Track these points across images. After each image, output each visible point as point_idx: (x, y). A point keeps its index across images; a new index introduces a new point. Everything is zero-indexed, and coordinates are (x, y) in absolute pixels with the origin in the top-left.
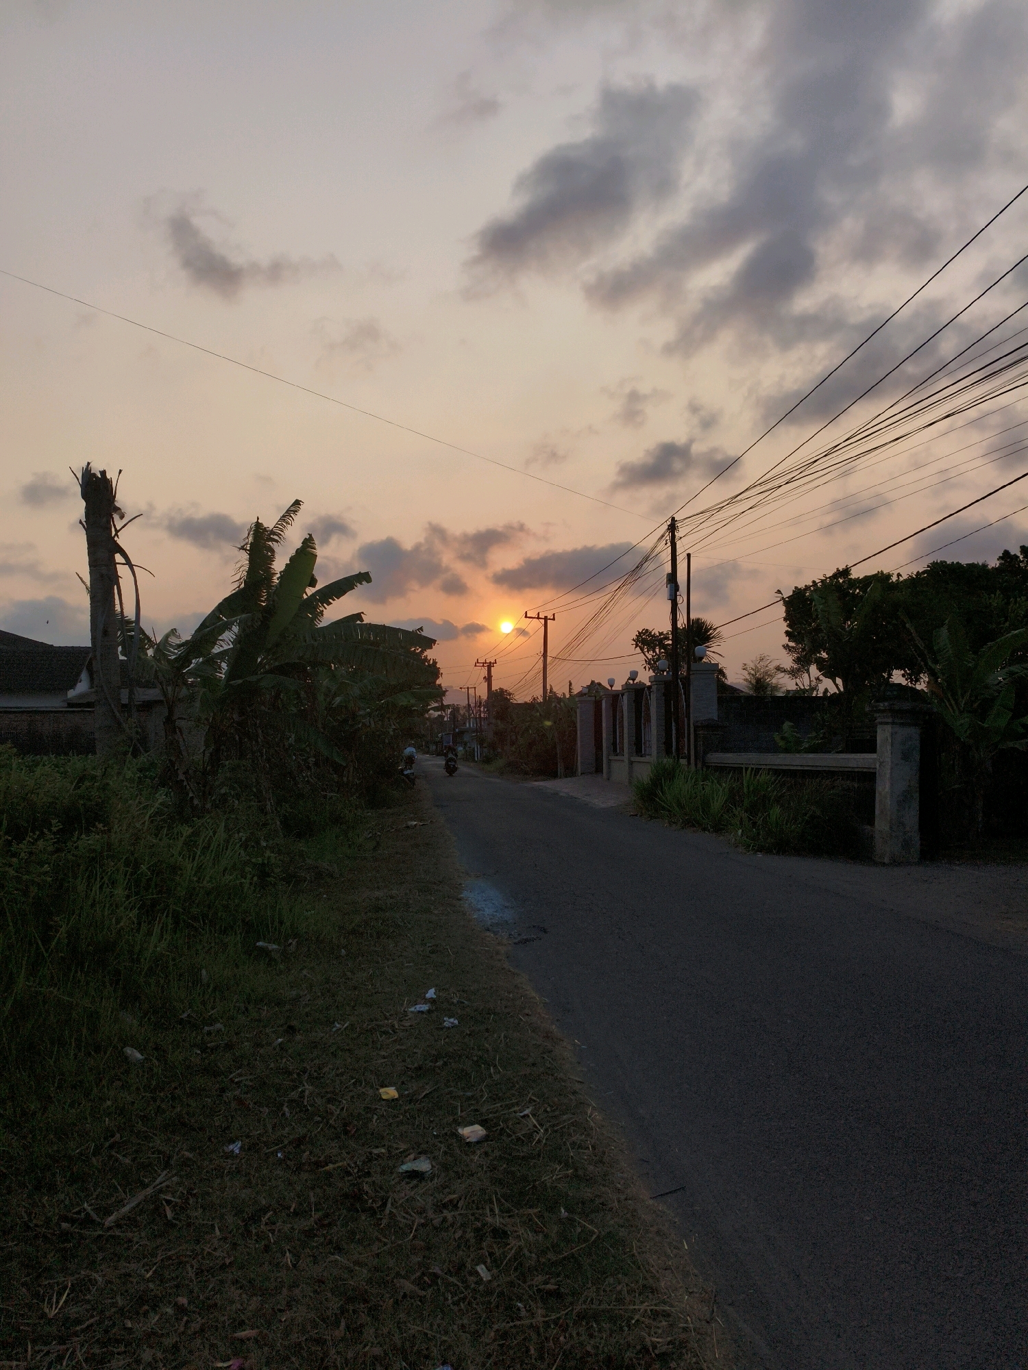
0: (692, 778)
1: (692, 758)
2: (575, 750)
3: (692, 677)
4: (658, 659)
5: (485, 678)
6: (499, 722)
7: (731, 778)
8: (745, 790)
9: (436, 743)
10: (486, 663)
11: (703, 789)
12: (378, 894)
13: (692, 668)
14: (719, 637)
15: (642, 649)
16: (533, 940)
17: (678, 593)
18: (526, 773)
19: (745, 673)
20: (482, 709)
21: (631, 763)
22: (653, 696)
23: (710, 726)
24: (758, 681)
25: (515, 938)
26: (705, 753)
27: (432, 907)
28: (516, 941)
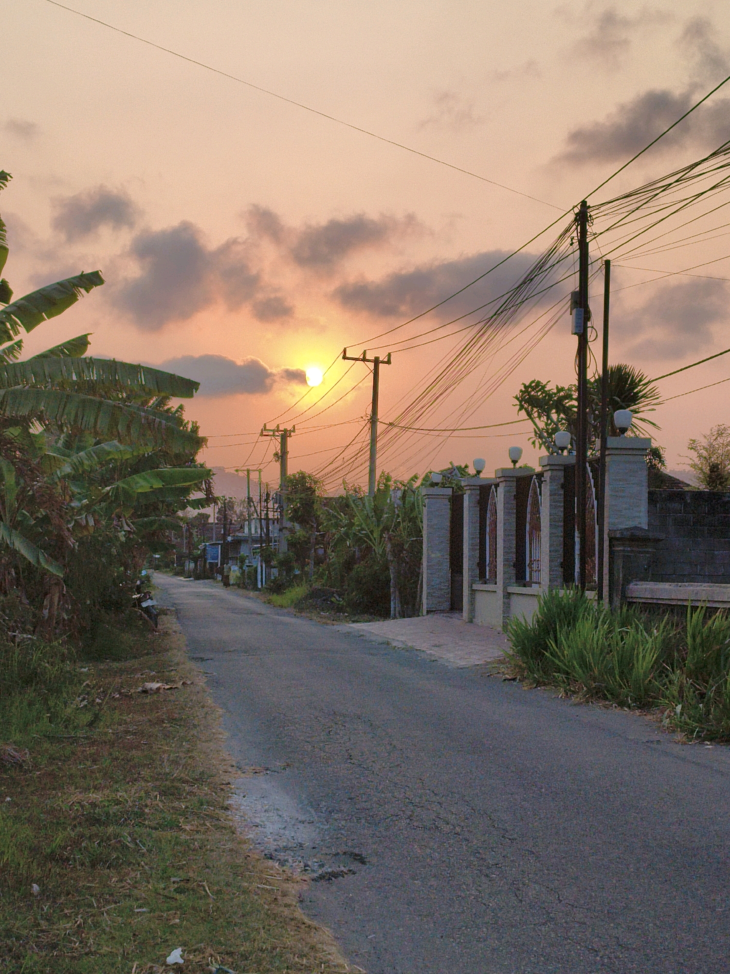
0: (604, 623)
1: (606, 590)
2: (419, 573)
3: (607, 459)
4: (555, 430)
5: (276, 454)
6: (297, 526)
7: (667, 623)
8: (689, 640)
9: (195, 560)
10: (278, 431)
11: (622, 639)
12: (95, 796)
13: (609, 445)
14: (653, 395)
15: (529, 414)
16: (342, 874)
17: (589, 324)
18: (340, 609)
19: (694, 454)
20: (270, 505)
21: (508, 595)
22: (546, 489)
23: (634, 538)
24: (714, 468)
25: (313, 871)
26: (627, 581)
27: (181, 821)
28: (315, 875)
